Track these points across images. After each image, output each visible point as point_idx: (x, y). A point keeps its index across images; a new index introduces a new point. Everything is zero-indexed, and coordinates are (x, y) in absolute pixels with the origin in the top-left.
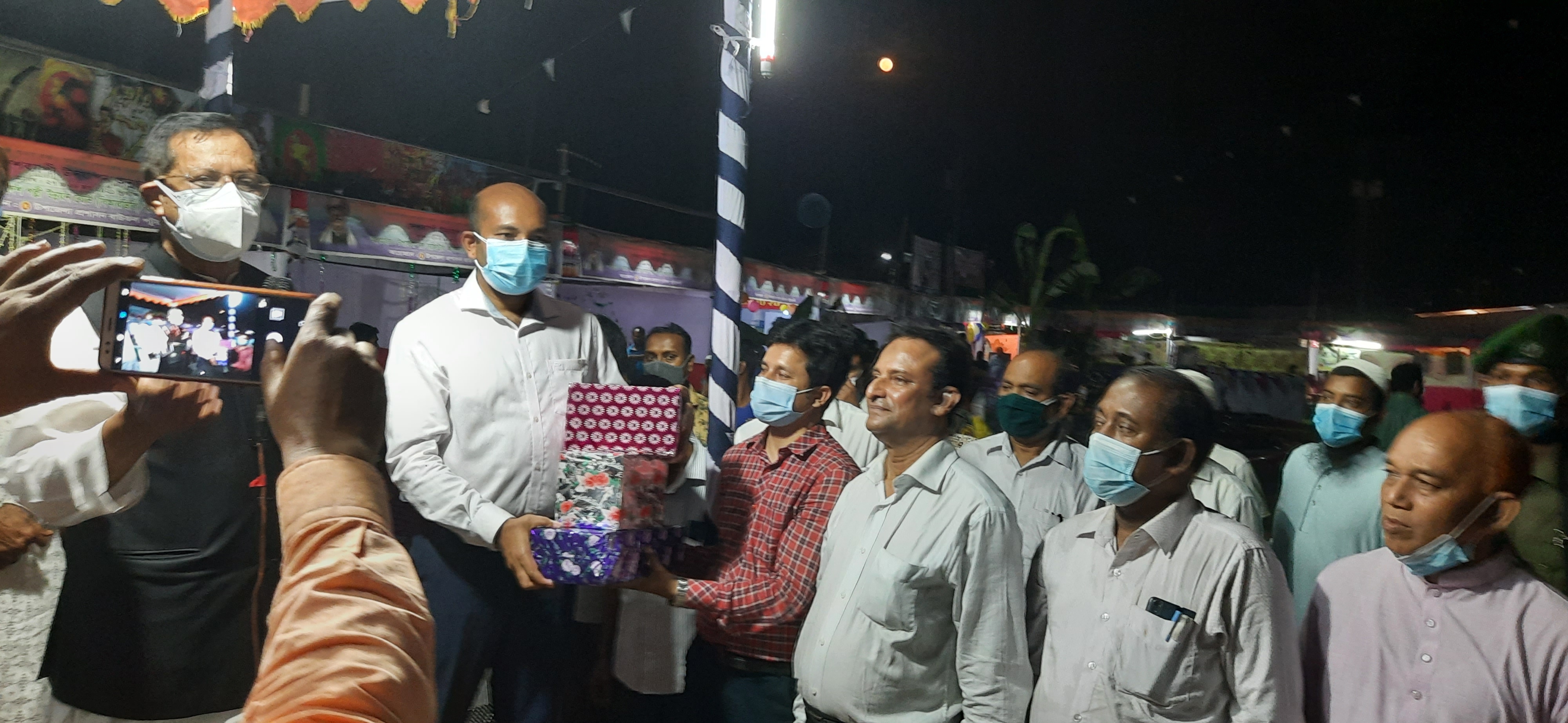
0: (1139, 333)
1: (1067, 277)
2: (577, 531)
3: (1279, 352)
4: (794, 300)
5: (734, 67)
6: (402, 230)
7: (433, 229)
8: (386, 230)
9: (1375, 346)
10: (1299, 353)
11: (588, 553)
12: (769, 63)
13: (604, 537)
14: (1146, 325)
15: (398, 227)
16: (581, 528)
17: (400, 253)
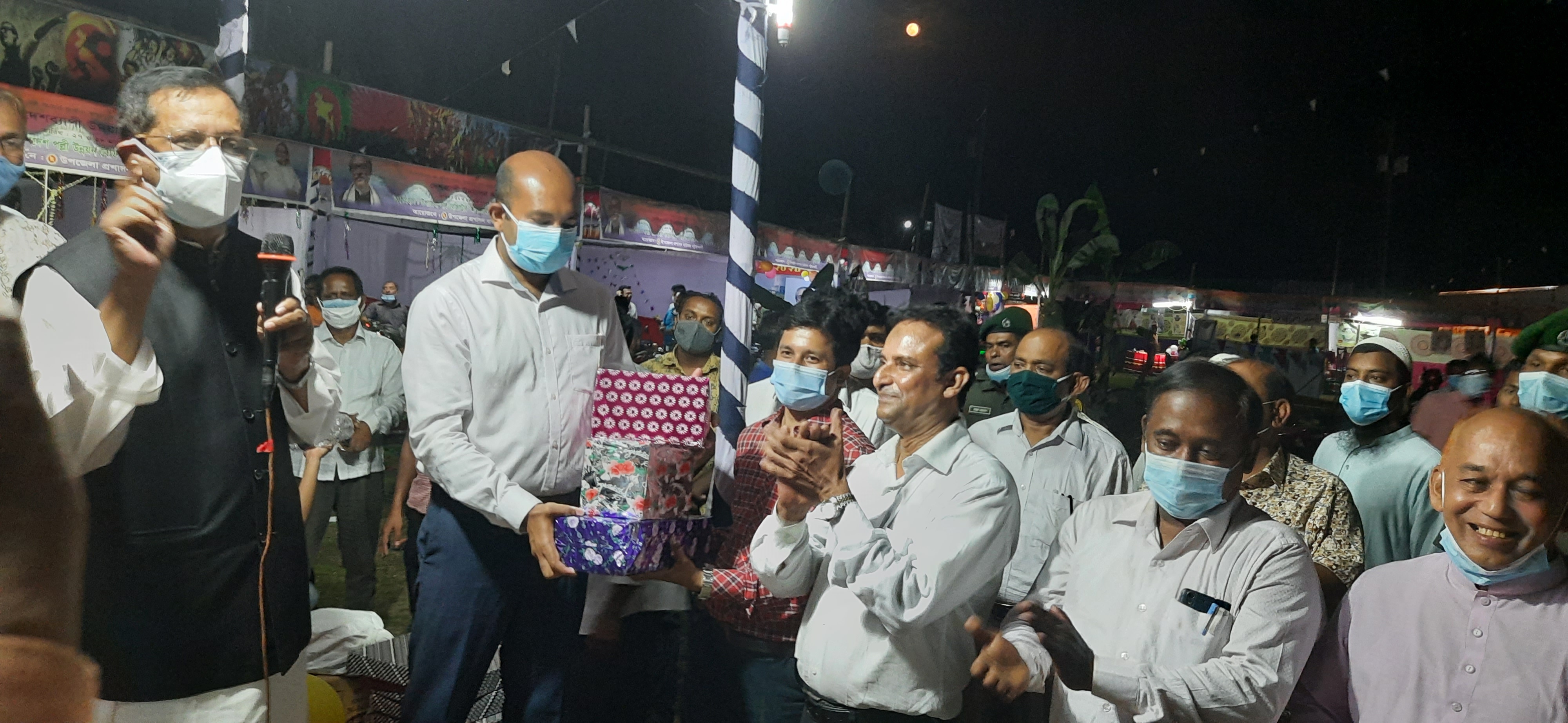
0: (1159, 305)
1: (1086, 248)
2: (600, 520)
3: (1298, 327)
4: (815, 267)
5: (751, 35)
6: (425, 189)
7: (456, 189)
8: (410, 189)
9: (1395, 322)
10: (1318, 328)
11: (611, 543)
12: (786, 31)
13: (627, 527)
14: (1166, 297)
15: (422, 187)
16: (605, 517)
17: (423, 213)
